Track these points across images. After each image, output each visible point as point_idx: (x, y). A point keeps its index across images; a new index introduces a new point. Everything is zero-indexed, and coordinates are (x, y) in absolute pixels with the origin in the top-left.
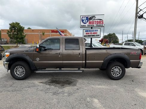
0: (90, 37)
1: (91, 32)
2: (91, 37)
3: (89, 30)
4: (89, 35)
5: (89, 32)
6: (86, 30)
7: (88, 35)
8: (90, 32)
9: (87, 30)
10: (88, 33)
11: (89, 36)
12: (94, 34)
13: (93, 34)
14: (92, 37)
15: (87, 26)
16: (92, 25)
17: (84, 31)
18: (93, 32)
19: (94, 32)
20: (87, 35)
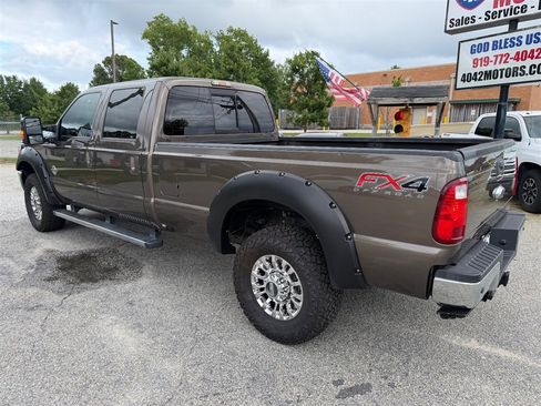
0: (492, 82)
1: (504, 51)
2: (499, 81)
3: (490, 40)
4: (491, 67)
5: (491, 54)
6: (477, 42)
7: (484, 69)
8: (498, 52)
9: (483, 41)
10: (487, 61)
11: (488, 75)
12: (519, 64)
13: (512, 64)
14: (505, 80)
15: (483, 21)
16: (513, 11)
17: (466, 47)
18: (512, 51)
19: (524, 47)
20: (478, 69)
